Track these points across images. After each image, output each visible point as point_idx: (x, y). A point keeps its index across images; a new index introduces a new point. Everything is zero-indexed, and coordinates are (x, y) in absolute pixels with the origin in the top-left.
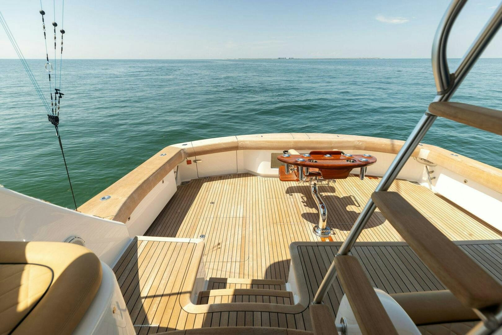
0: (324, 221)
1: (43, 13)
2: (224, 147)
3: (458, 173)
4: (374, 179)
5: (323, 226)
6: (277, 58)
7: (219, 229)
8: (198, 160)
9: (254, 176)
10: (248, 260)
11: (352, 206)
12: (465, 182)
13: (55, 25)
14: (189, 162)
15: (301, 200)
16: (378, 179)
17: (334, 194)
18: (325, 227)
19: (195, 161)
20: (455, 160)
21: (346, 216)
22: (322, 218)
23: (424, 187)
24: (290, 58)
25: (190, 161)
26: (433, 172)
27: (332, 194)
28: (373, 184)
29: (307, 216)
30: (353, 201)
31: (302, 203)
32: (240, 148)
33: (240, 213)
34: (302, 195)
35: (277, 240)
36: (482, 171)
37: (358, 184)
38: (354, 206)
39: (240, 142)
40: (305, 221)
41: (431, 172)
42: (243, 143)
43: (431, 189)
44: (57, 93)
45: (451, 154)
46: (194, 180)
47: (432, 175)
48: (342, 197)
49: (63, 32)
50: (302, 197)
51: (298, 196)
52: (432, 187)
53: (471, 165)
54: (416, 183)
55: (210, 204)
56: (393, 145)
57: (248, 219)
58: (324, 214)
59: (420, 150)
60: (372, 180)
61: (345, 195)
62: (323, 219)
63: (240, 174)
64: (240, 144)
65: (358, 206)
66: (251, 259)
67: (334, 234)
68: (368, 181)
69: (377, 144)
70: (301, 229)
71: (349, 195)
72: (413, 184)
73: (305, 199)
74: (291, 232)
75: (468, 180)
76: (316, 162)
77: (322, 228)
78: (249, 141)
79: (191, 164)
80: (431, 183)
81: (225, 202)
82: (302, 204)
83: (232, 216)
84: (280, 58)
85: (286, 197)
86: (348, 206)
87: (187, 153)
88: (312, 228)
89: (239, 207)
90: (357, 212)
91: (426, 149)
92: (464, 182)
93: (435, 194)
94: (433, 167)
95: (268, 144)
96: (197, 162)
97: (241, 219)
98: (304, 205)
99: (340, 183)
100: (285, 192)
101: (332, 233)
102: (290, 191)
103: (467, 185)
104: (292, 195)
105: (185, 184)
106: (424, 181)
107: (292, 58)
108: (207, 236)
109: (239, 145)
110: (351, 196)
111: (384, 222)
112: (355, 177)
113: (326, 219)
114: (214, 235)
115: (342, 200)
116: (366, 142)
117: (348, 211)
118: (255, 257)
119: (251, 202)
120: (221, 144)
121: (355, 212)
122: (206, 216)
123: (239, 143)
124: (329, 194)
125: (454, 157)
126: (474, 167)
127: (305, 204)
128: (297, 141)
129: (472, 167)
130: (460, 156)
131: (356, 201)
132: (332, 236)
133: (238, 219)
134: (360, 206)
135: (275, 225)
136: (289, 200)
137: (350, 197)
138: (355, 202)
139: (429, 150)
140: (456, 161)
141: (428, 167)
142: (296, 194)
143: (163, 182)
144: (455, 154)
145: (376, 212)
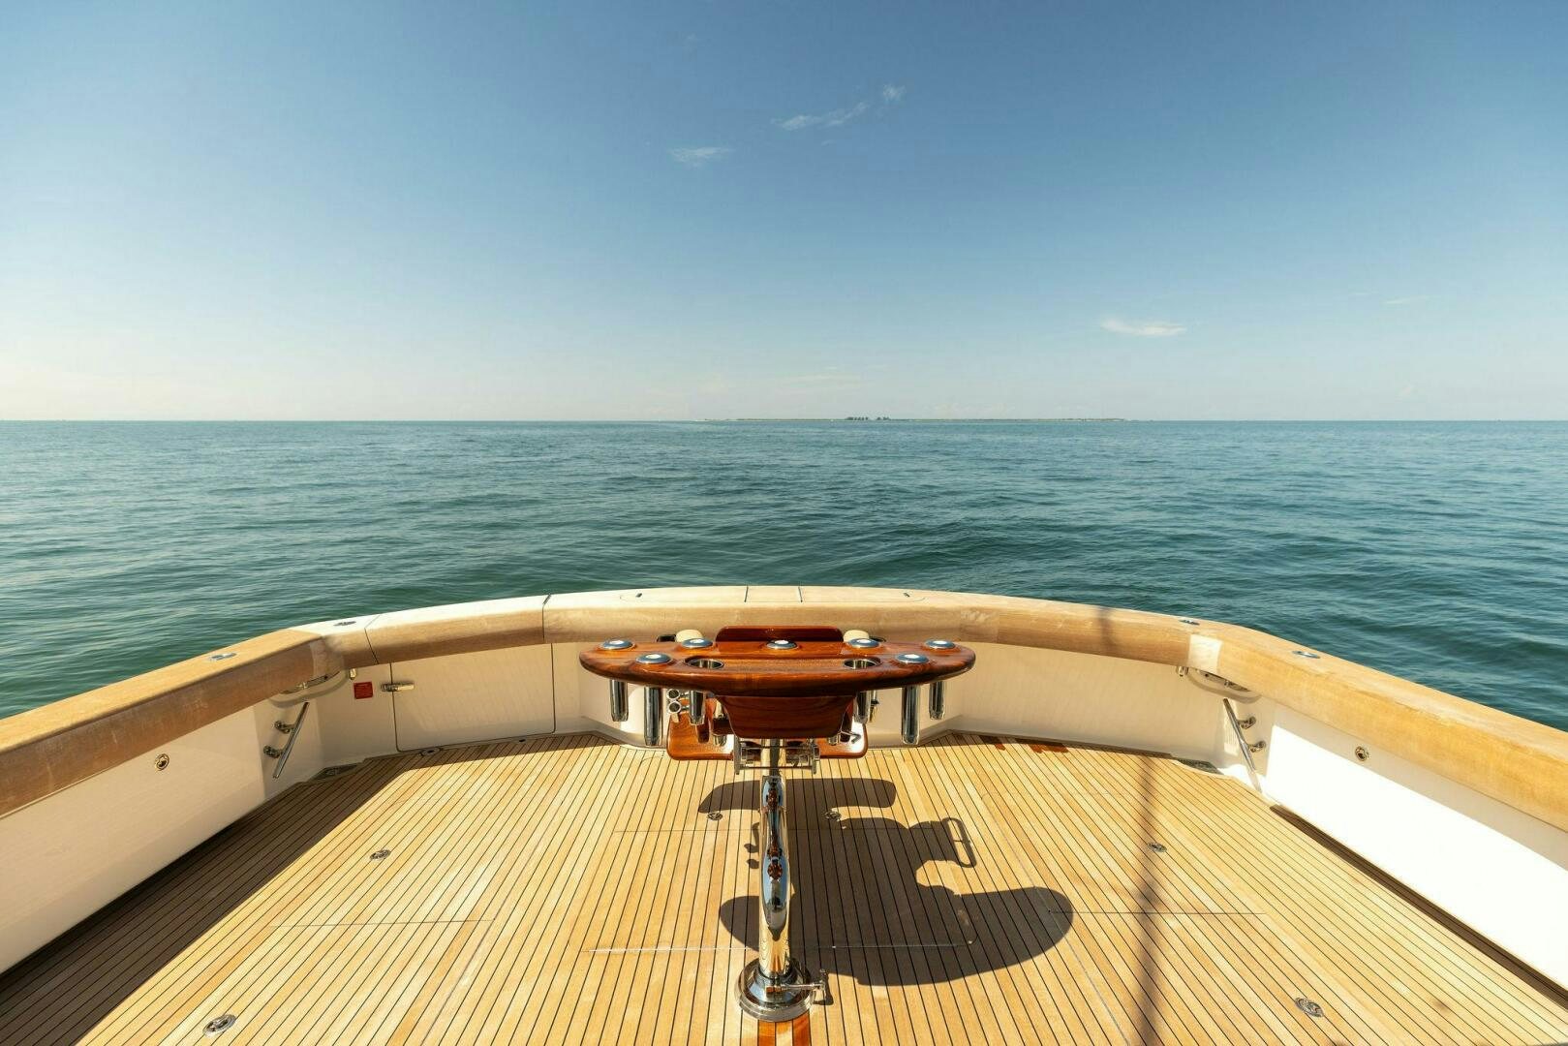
0: (776, 935)
2: (489, 631)
3: (1326, 720)
4: (1049, 753)
5: (776, 960)
6: (844, 417)
8: (399, 684)
9: (611, 743)
11: (942, 865)
12: (1361, 756)
14: (363, 691)
15: (747, 838)
16: (1067, 751)
17: (885, 813)
18: (784, 963)
19: (388, 687)
20: (1306, 672)
21: (905, 912)
22: (768, 921)
23: (1233, 781)
24: (879, 419)
25: (370, 684)
26: (1251, 721)
27: (876, 813)
28: (1045, 770)
29: (740, 911)
30: (951, 842)
31: (743, 852)
32: (551, 634)
33: (466, 902)
34: (761, 819)
36: (1407, 707)
37: (988, 768)
38: (953, 864)
39: (552, 615)
40: (724, 933)
41: (1246, 722)
42: (562, 616)
43: (1259, 789)
45: (1294, 652)
46: (373, 760)
47: (1250, 735)
48: (913, 823)
50: (754, 828)
51: (741, 823)
52: (1260, 781)
53: (1362, 688)
54: (1206, 765)
55: (367, 859)
56: (1105, 625)
57: (482, 927)
58: (777, 901)
59: (1188, 639)
60: (1042, 755)
61: (926, 817)
62: (774, 927)
63: (563, 737)
64: (550, 623)
65: (969, 863)
67: (828, 1000)
68: (1028, 760)
70: (690, 976)
71: (943, 816)
72: (1193, 769)
75: (1368, 748)
76: (717, 665)
77: (773, 973)
78: (584, 610)
79: (371, 695)
80: (1254, 766)
82: (744, 857)
83: (422, 914)
84: (851, 419)
85: (690, 827)
86: (929, 864)
87: (339, 655)
88: (735, 973)
89: (481, 867)
90: (957, 892)
91: (1210, 636)
92: (1355, 757)
93: (1273, 809)
94: (1251, 706)
95: (649, 618)
96: (396, 688)
97: (453, 928)
98: (750, 861)
99: (920, 765)
100: (695, 806)
101: (819, 995)
102: (717, 802)
103: (1367, 767)
104: (718, 818)
105: (335, 773)
106: (1234, 760)
107: (885, 419)
109: (546, 625)
110: (950, 823)
111: (1058, 940)
112: (983, 747)
113: (783, 927)
115: (907, 839)
116: (999, 612)
117: (918, 886)
121: (946, 892)
123: (548, 616)
124: (865, 812)
125: (1303, 661)
126: (1374, 696)
127: (755, 856)
129: (1366, 693)
130: (1326, 658)
131: (965, 841)
132: (814, 1011)
133: (439, 929)
134: (973, 864)
135: (583, 961)
136: (698, 839)
137: (944, 824)
138: (960, 848)
139: (1219, 638)
140: (1310, 674)
141: (1233, 703)
142: (736, 813)
143: (163, 765)
144: (1307, 651)
145: (1034, 889)
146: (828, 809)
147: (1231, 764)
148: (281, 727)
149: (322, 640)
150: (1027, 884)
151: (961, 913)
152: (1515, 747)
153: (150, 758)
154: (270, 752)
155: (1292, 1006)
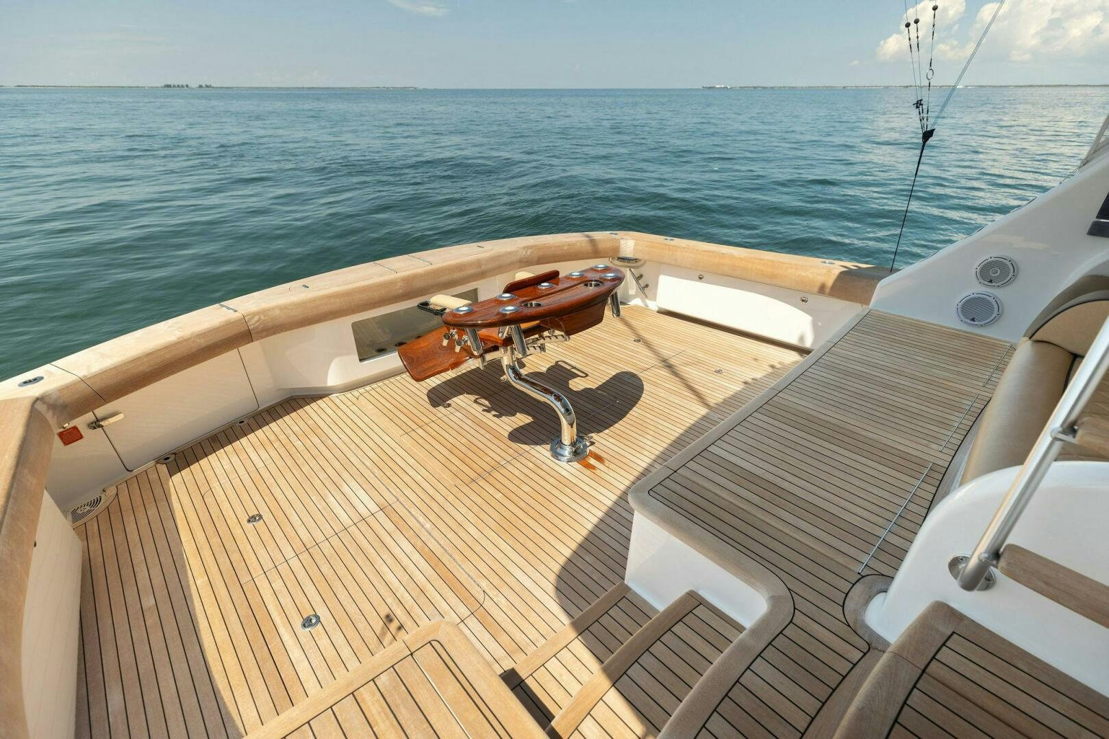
3: (688, 266)
5: (572, 438)
7: (342, 571)
8: (104, 419)
9: (321, 397)
10: (487, 597)
11: (575, 380)
12: (701, 278)
14: (71, 437)
15: (480, 409)
19: (96, 424)
21: (584, 403)
22: (567, 420)
23: (636, 306)
26: (641, 276)
29: (518, 435)
30: (569, 371)
31: (485, 413)
32: (258, 333)
33: (365, 503)
34: (473, 397)
35: (508, 515)
39: (253, 317)
40: (524, 446)
41: (639, 277)
42: (262, 317)
43: (647, 306)
45: (665, 240)
46: (116, 485)
47: (643, 282)
48: (545, 369)
50: (475, 401)
51: (463, 401)
52: (649, 303)
53: (703, 250)
55: (248, 525)
57: (397, 506)
58: (567, 410)
59: (619, 242)
61: (547, 365)
62: (569, 422)
64: (253, 324)
65: (584, 375)
66: (493, 593)
67: (593, 444)
69: (555, 247)
70: (530, 465)
73: (487, 403)
74: (517, 482)
75: (704, 274)
76: (537, 304)
78: (280, 307)
79: (81, 437)
80: (647, 297)
81: (291, 496)
82: (489, 415)
83: (347, 522)
84: (169, 86)
85: (440, 415)
86: (570, 382)
87: (64, 407)
88: (548, 454)
89: (345, 489)
90: (593, 387)
91: (628, 239)
92: (698, 279)
93: (657, 312)
94: (640, 269)
95: (338, 301)
96: (102, 423)
97: (380, 515)
98: (494, 416)
100: (430, 407)
101: (588, 444)
102: (438, 400)
103: (705, 282)
104: (449, 405)
105: (89, 511)
106: (634, 297)
107: (207, 86)
108: (322, 612)
114: (343, 596)
116: (536, 247)
117: (577, 392)
118: (496, 581)
119: (368, 463)
120: (189, 339)
122: (268, 565)
123: (250, 319)
126: (708, 252)
127: (494, 413)
128: (408, 276)
132: (591, 448)
133: (371, 520)
134: (587, 375)
135: (475, 487)
136: (451, 417)
137: (557, 364)
138: (575, 371)
139: (633, 239)
141: (632, 271)
142: (455, 399)
144: (669, 238)
145: (617, 374)
146: (500, 380)
147: (633, 299)
150: (614, 374)
151: (599, 392)
152: (761, 259)
155: (715, 373)
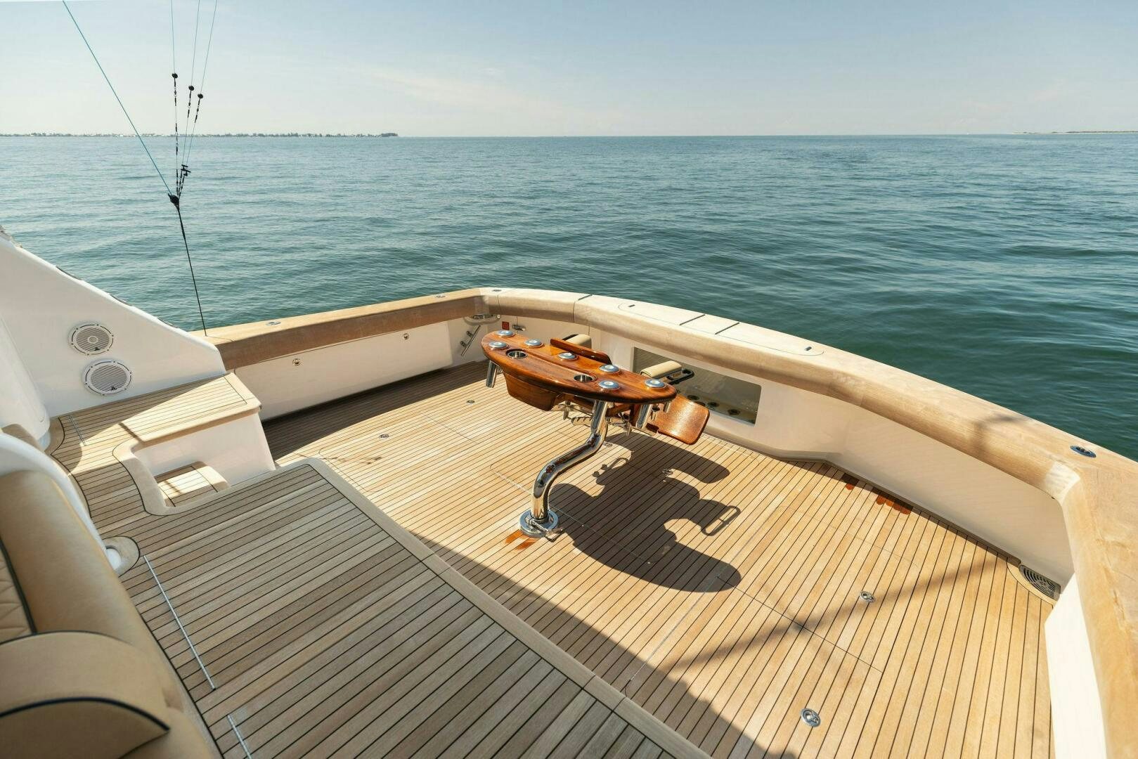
1: (175, 76)
4: (888, 507)
5: (535, 510)
8: (520, 327)
13: (191, 88)
16: (908, 514)
25: (508, 323)
28: (862, 515)
30: (716, 518)
38: (698, 528)
44: (183, 170)
49: (201, 96)
61: (721, 498)
67: (552, 541)
68: (858, 504)
71: (733, 504)
77: (533, 515)
79: (508, 329)
90: (678, 539)
101: (552, 537)
110: (731, 509)
111: (699, 590)
116: (868, 382)
121: (672, 537)
131: (724, 523)
132: (543, 540)
134: (712, 534)
137: (727, 507)
138: (717, 523)
143: (406, 338)
148: (469, 333)
149: (481, 297)
153: (401, 334)
154: (463, 343)
